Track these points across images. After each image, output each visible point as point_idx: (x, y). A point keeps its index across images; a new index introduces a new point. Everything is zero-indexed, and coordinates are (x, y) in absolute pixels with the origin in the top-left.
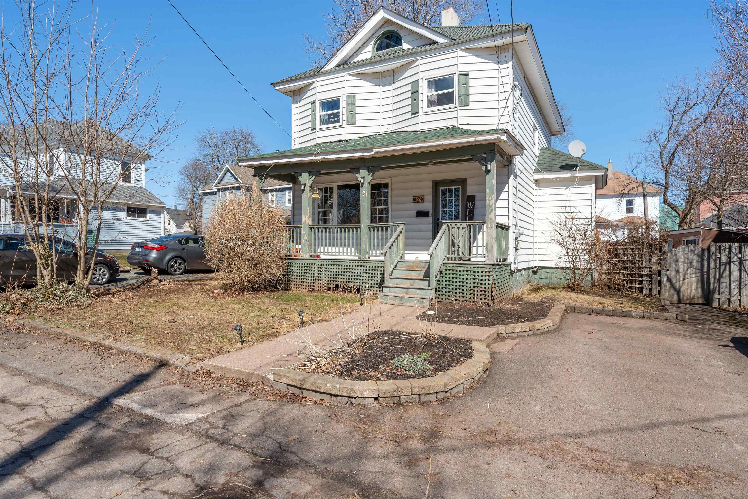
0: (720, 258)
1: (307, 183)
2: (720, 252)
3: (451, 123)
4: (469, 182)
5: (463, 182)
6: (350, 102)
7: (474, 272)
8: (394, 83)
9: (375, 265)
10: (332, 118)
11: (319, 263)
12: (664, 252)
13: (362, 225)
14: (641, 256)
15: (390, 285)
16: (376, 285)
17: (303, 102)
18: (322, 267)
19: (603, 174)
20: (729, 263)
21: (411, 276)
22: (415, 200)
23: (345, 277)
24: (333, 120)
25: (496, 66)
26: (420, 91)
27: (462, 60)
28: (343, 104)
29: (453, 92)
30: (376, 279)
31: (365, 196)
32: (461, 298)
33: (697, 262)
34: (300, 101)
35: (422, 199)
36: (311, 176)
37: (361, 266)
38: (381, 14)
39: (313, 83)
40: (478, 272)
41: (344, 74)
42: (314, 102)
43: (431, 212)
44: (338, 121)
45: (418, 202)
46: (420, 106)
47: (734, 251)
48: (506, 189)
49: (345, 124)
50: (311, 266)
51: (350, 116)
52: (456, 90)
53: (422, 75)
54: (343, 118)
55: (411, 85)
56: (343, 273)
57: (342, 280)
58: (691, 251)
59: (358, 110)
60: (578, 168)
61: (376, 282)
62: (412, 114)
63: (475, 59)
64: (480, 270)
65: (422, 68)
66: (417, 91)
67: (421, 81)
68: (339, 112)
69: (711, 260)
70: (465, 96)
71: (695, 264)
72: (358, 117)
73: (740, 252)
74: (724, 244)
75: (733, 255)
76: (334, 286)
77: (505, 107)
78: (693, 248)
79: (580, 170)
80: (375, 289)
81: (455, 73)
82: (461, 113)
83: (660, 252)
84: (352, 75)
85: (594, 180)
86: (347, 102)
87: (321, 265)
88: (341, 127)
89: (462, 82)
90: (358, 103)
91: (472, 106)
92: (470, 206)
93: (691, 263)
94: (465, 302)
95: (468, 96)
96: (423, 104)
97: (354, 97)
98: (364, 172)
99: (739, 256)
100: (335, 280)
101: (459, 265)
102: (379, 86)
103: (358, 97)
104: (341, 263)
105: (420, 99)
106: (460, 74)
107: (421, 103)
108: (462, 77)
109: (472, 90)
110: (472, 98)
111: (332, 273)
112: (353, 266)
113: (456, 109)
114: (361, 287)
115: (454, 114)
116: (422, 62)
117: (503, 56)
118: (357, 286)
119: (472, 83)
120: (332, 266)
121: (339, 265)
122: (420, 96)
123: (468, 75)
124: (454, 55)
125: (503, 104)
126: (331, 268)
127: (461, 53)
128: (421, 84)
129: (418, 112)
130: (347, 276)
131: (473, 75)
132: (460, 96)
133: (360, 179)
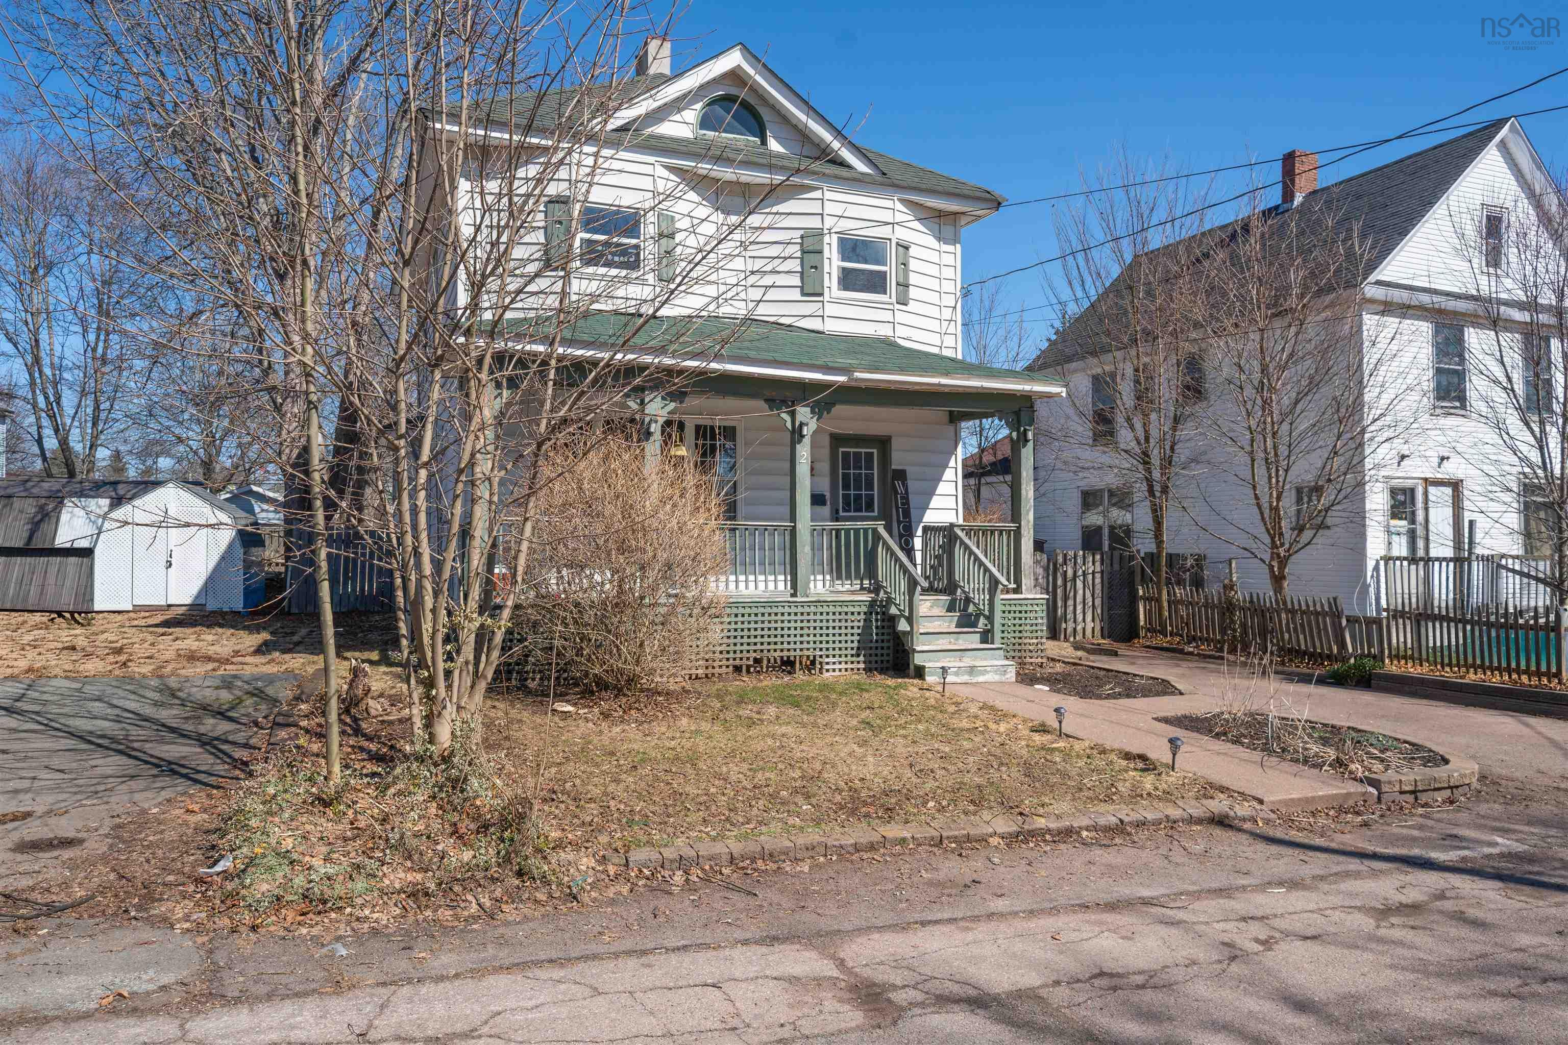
0: (1066, 572)
1: (659, 418)
3: (884, 331)
4: (895, 444)
5: (884, 443)
6: (664, 230)
8: (751, 214)
10: (613, 255)
13: (800, 525)
15: (926, 648)
16: (849, 652)
20: (1075, 576)
21: (934, 627)
23: (779, 639)
24: (617, 259)
25: (937, 245)
26: (826, 253)
27: (899, 218)
28: (647, 230)
29: (885, 273)
30: (849, 638)
31: (807, 462)
36: (664, 403)
38: (733, 59)
39: (550, 150)
41: (651, 159)
42: (562, 202)
43: (827, 495)
44: (635, 267)
46: (826, 283)
48: (952, 463)
49: (651, 278)
51: (663, 262)
52: (890, 269)
53: (829, 222)
54: (648, 262)
55: (802, 232)
57: (772, 647)
62: (803, 294)
63: (913, 222)
65: (829, 208)
66: (820, 252)
67: (826, 233)
68: (638, 247)
69: (1058, 575)
70: (904, 285)
71: (1040, 580)
73: (1084, 564)
74: (1069, 552)
75: (1078, 567)
76: (751, 662)
77: (953, 321)
78: (1039, 558)
80: (849, 658)
81: (890, 240)
82: (900, 317)
84: (667, 167)
86: (659, 227)
89: (901, 261)
90: (679, 237)
91: (912, 306)
92: (900, 489)
93: (1037, 580)
95: (907, 286)
96: (831, 281)
97: (673, 220)
98: (803, 413)
99: (1083, 568)
100: (752, 647)
102: (717, 210)
103: (679, 222)
104: (768, 610)
105: (826, 269)
106: (898, 244)
107: (826, 277)
108: (900, 249)
109: (913, 279)
110: (913, 292)
111: (746, 633)
112: (796, 614)
113: (891, 307)
114: (818, 658)
115: (888, 316)
116: (828, 195)
117: (948, 230)
118: (808, 657)
119: (913, 264)
120: (746, 618)
121: (763, 615)
122: (826, 262)
123: (907, 248)
124: (889, 204)
125: (947, 314)
126: (743, 623)
127: (899, 206)
128: (827, 239)
129: (821, 295)
130: (782, 636)
131: (913, 251)
132: (898, 284)
133: (797, 424)
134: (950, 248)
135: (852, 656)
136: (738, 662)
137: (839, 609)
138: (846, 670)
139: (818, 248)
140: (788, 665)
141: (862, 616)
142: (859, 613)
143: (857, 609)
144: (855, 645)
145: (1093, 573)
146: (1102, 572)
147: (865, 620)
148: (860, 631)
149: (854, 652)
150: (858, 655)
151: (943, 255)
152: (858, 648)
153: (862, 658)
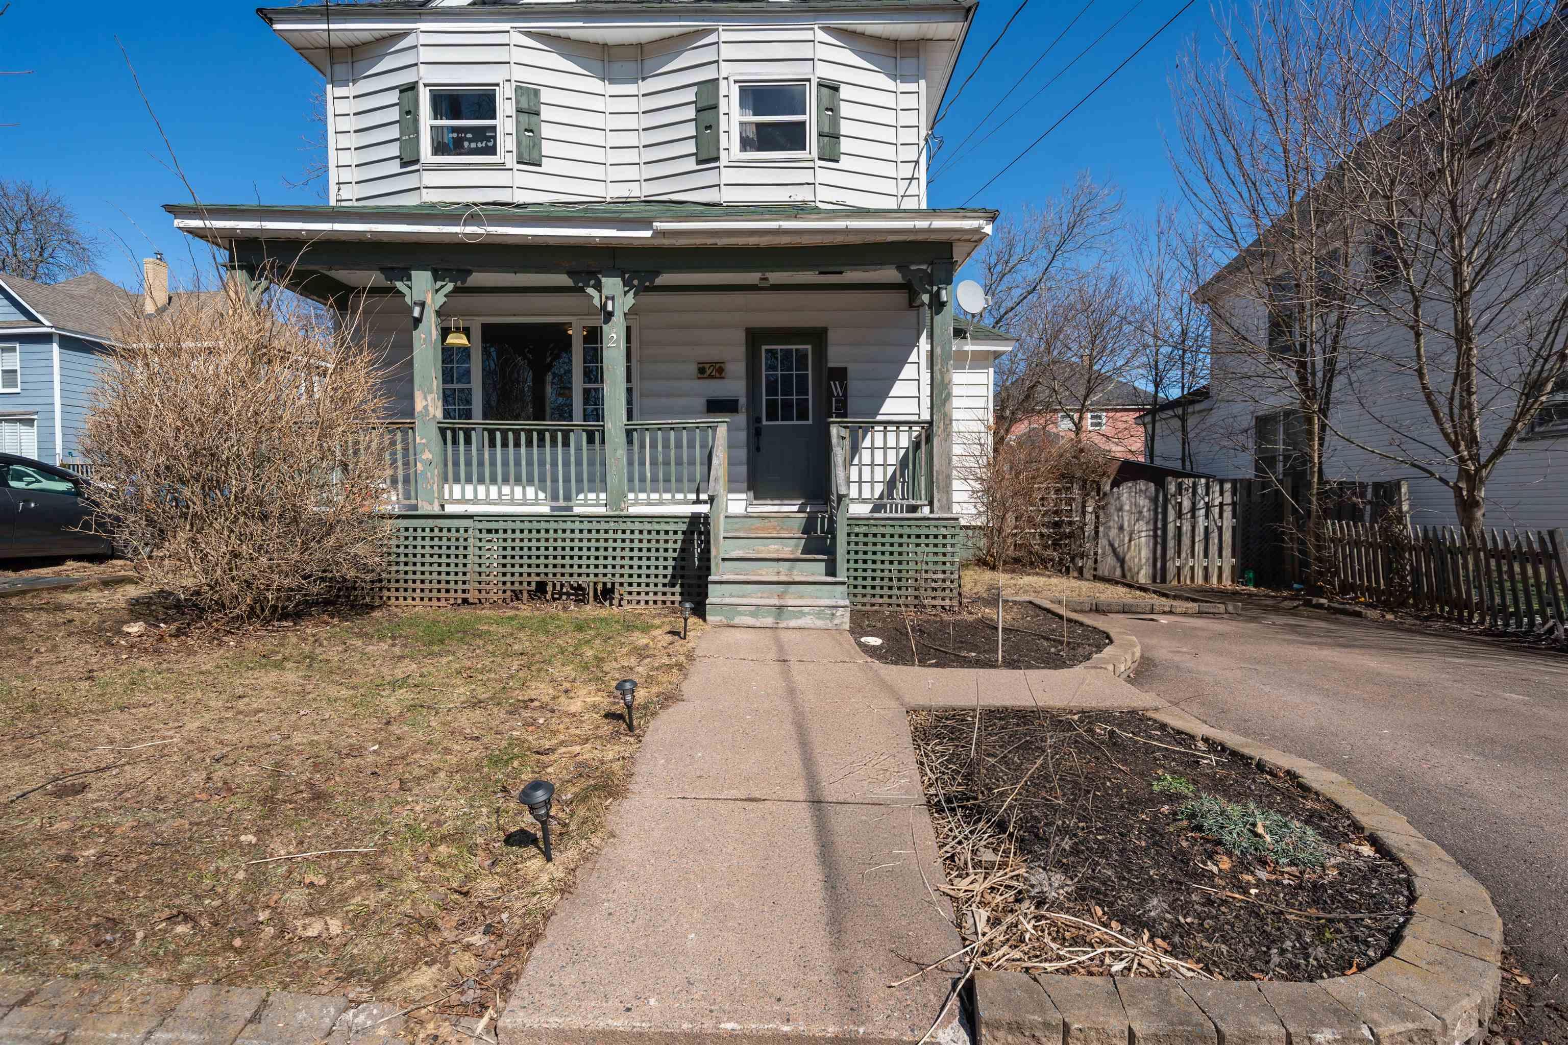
0: (1180, 504)
1: (429, 301)
2: (1180, 494)
3: (801, 195)
4: (832, 336)
5: (817, 336)
6: (524, 105)
7: (918, 536)
8: (643, 79)
9: (657, 527)
10: (470, 141)
11: (480, 526)
12: (1105, 494)
13: (609, 425)
14: (1070, 501)
15: (725, 578)
16: (661, 580)
17: (364, 86)
18: (489, 536)
19: (1010, 349)
20: (1193, 509)
21: (769, 552)
22: (702, 371)
23: (567, 561)
24: (473, 145)
25: (889, 84)
26: (723, 107)
27: (823, 52)
28: (505, 107)
29: (804, 123)
30: (661, 562)
31: (618, 347)
32: (886, 600)
33: (1149, 510)
34: (354, 81)
35: (721, 370)
36: (439, 284)
37: (615, 532)
39: (405, 34)
40: (927, 536)
41: (506, 26)
42: (410, 88)
43: (743, 401)
44: (492, 151)
45: (711, 377)
46: (723, 143)
47: (1200, 491)
48: (913, 357)
49: (510, 161)
50: (453, 534)
51: (525, 142)
52: (811, 118)
53: (725, 69)
54: (506, 143)
55: (695, 89)
56: (559, 552)
57: (559, 570)
58: (1141, 490)
59: (546, 131)
60: (968, 335)
61: (661, 571)
62: (699, 162)
63: (848, 56)
64: (934, 531)
65: (727, 52)
66: (715, 107)
67: (723, 84)
68: (494, 128)
69: (1170, 507)
70: (831, 137)
71: (1145, 514)
72: (547, 148)
73: (1207, 494)
74: (1186, 481)
75: (1198, 498)
76: (533, 587)
77: (911, 179)
78: (1143, 488)
79: (974, 338)
80: (660, 588)
81: (809, 80)
82: (823, 176)
83: (1098, 495)
84: (528, 34)
85: (991, 358)
86: (517, 102)
87: (489, 531)
88: (501, 167)
89: (826, 103)
90: (546, 113)
91: (845, 162)
92: (837, 390)
93: (1140, 512)
94: (895, 608)
95: (835, 137)
96: (730, 140)
97: (536, 93)
98: (612, 285)
99: (1207, 499)
100: (534, 570)
101: (883, 523)
102: (603, 79)
103: (546, 96)
104: (553, 525)
105: (723, 126)
106: (820, 85)
107: (723, 138)
108: (825, 91)
109: (845, 128)
110: (845, 145)
111: (525, 552)
112: (590, 531)
113: (811, 165)
114: (617, 586)
115: (806, 176)
116: (725, 36)
117: (909, 64)
118: (605, 584)
119: (845, 110)
120: (526, 534)
121: (547, 531)
122: (723, 119)
123: (836, 89)
124: (808, 35)
125: (906, 170)
126: (522, 540)
127: (821, 36)
128: (723, 91)
129: (717, 159)
130: (572, 557)
131: (845, 92)
132: (820, 135)
133: (603, 300)
134: (912, 87)
135: (664, 585)
136: (516, 587)
137: (648, 527)
138: (655, 602)
139: (712, 102)
140: (579, 594)
141: (680, 536)
142: (675, 532)
143: (671, 527)
144: (670, 571)
145: (1221, 505)
146: (1234, 504)
147: (683, 541)
148: (675, 555)
149: (666, 581)
150: (673, 585)
151: (900, 96)
152: (673, 576)
153: (678, 589)
